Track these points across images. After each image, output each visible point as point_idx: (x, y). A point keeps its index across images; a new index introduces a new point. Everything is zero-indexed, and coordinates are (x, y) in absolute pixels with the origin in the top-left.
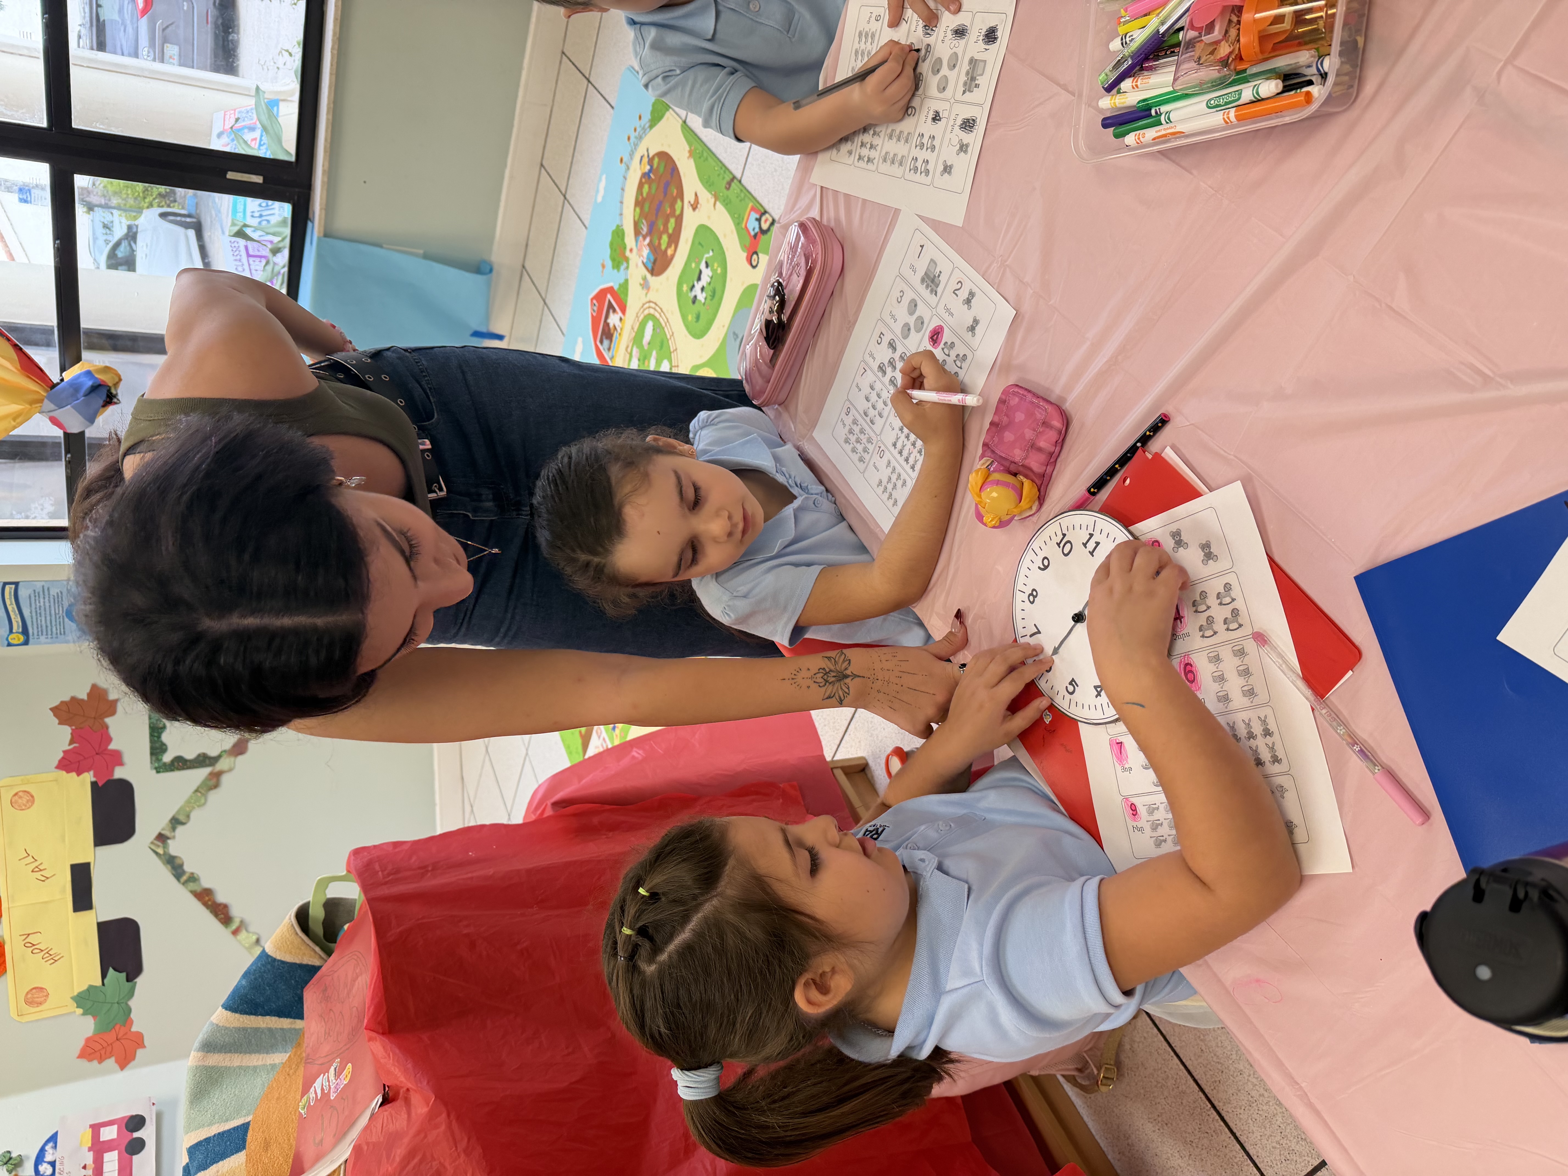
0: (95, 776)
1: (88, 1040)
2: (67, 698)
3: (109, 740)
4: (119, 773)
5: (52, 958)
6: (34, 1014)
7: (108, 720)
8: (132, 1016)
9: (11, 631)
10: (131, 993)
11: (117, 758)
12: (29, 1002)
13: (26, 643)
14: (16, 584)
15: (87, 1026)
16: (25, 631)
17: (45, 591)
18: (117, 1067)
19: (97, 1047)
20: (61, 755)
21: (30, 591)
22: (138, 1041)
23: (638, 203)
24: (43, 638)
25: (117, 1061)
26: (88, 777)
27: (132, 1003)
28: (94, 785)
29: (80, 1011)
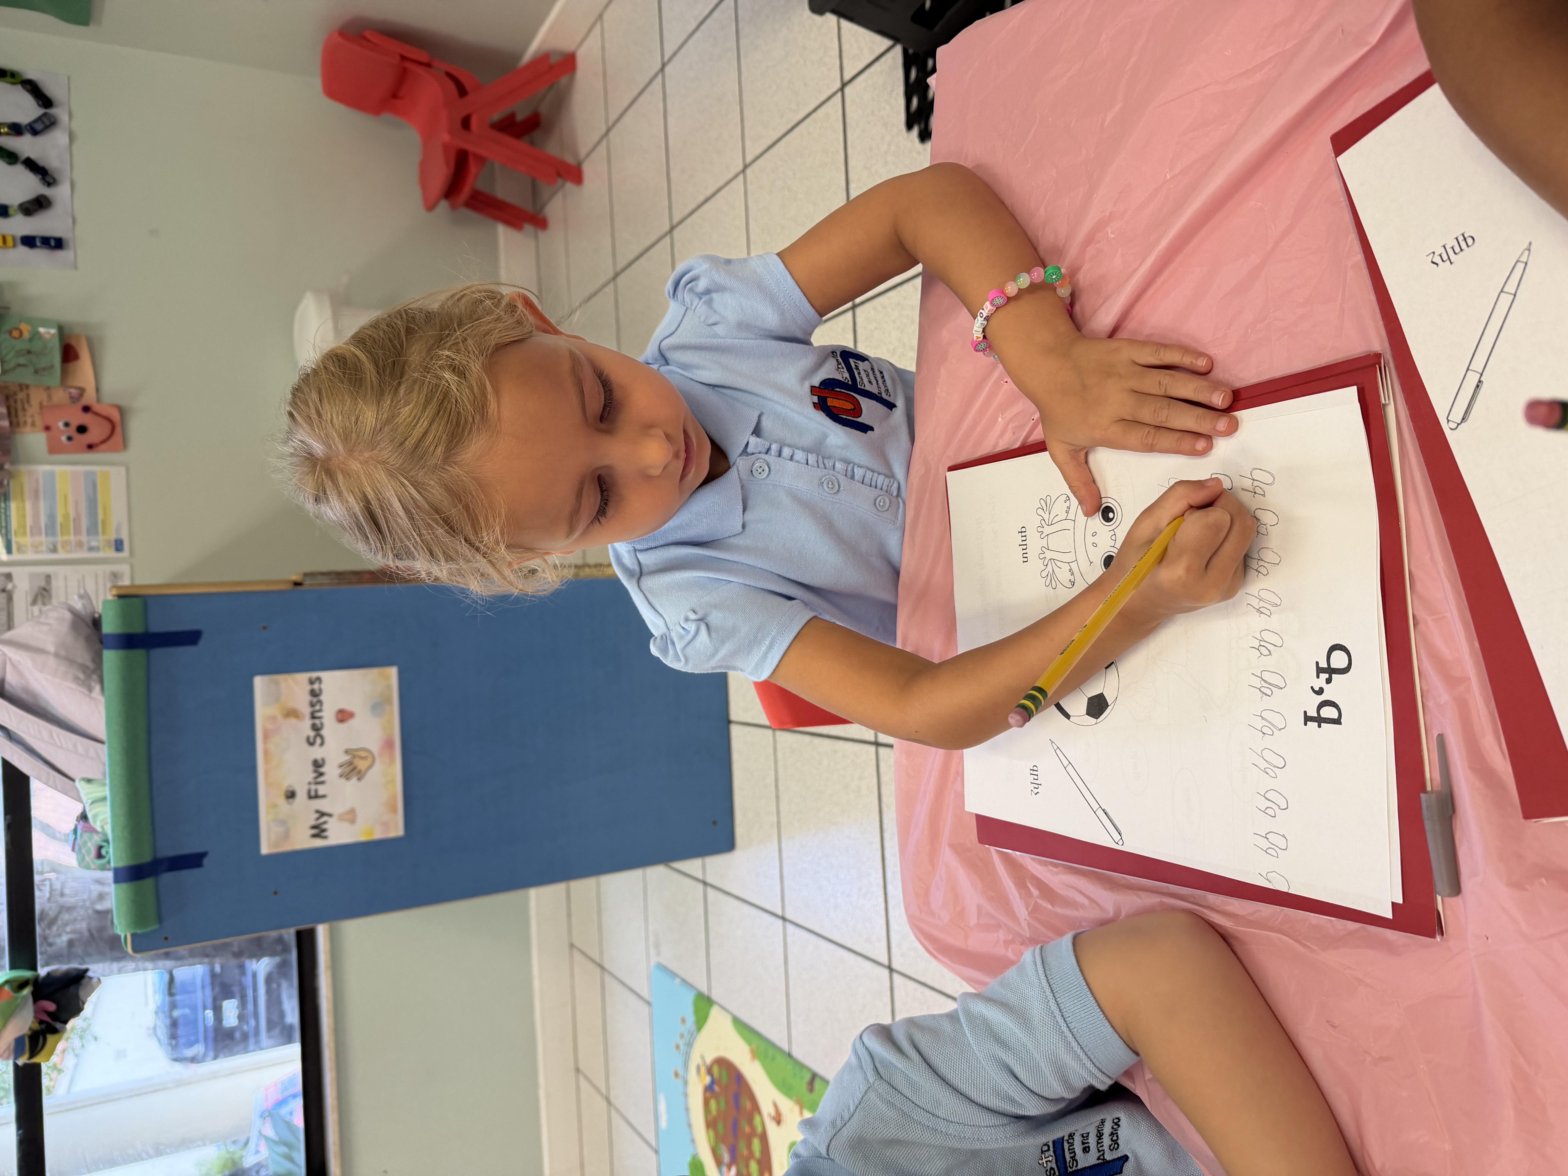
23: (710, 1124)
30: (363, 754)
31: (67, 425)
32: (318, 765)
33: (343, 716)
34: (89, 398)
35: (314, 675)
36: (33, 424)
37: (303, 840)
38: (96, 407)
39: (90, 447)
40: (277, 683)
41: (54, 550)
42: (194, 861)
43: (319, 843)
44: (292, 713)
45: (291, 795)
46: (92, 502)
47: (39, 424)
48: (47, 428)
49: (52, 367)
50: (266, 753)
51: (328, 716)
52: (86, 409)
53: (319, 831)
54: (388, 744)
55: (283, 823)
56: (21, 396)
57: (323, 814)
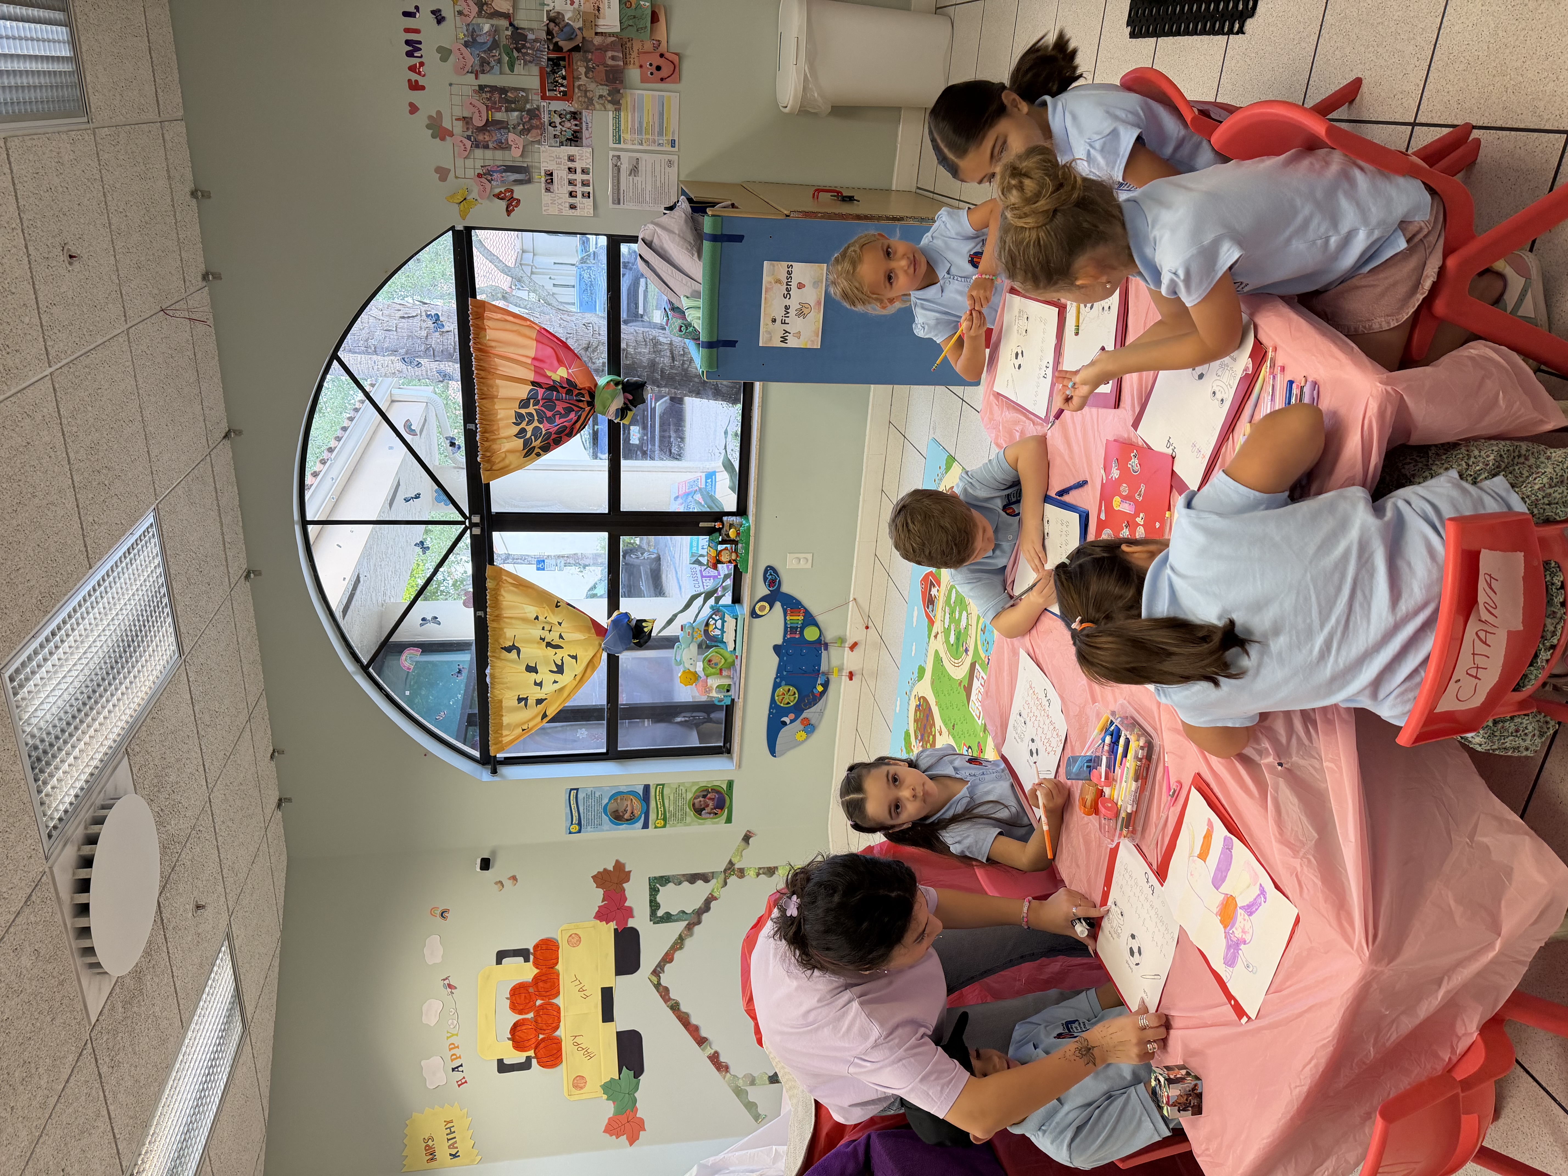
0: (617, 925)
1: (609, 1119)
2: (601, 870)
3: (626, 899)
4: (631, 923)
5: (589, 1055)
6: (578, 1095)
7: (625, 885)
8: (637, 1105)
9: (572, 823)
10: (636, 1088)
11: (629, 913)
12: (576, 1086)
13: (579, 831)
14: (577, 789)
15: (608, 1109)
16: (580, 824)
17: (593, 793)
18: (627, 1143)
19: (616, 1126)
20: (597, 909)
21: (584, 795)
22: (640, 1125)
24: (589, 828)
25: (627, 1138)
26: (613, 925)
27: (636, 1095)
28: (616, 930)
29: (605, 1097)
30: (806, 306)
31: (651, 65)
32: (787, 308)
33: (800, 286)
34: (663, 48)
35: (790, 263)
36: (634, 64)
37: (777, 343)
38: (667, 55)
39: (662, 79)
40: (774, 266)
41: (641, 144)
42: (732, 344)
43: (783, 345)
44: (778, 281)
45: (774, 321)
46: (661, 115)
47: (637, 64)
48: (641, 66)
49: (646, 27)
50: (765, 298)
51: (794, 285)
52: (662, 55)
53: (784, 340)
54: (819, 303)
55: (769, 333)
56: (629, 45)
57: (787, 332)
